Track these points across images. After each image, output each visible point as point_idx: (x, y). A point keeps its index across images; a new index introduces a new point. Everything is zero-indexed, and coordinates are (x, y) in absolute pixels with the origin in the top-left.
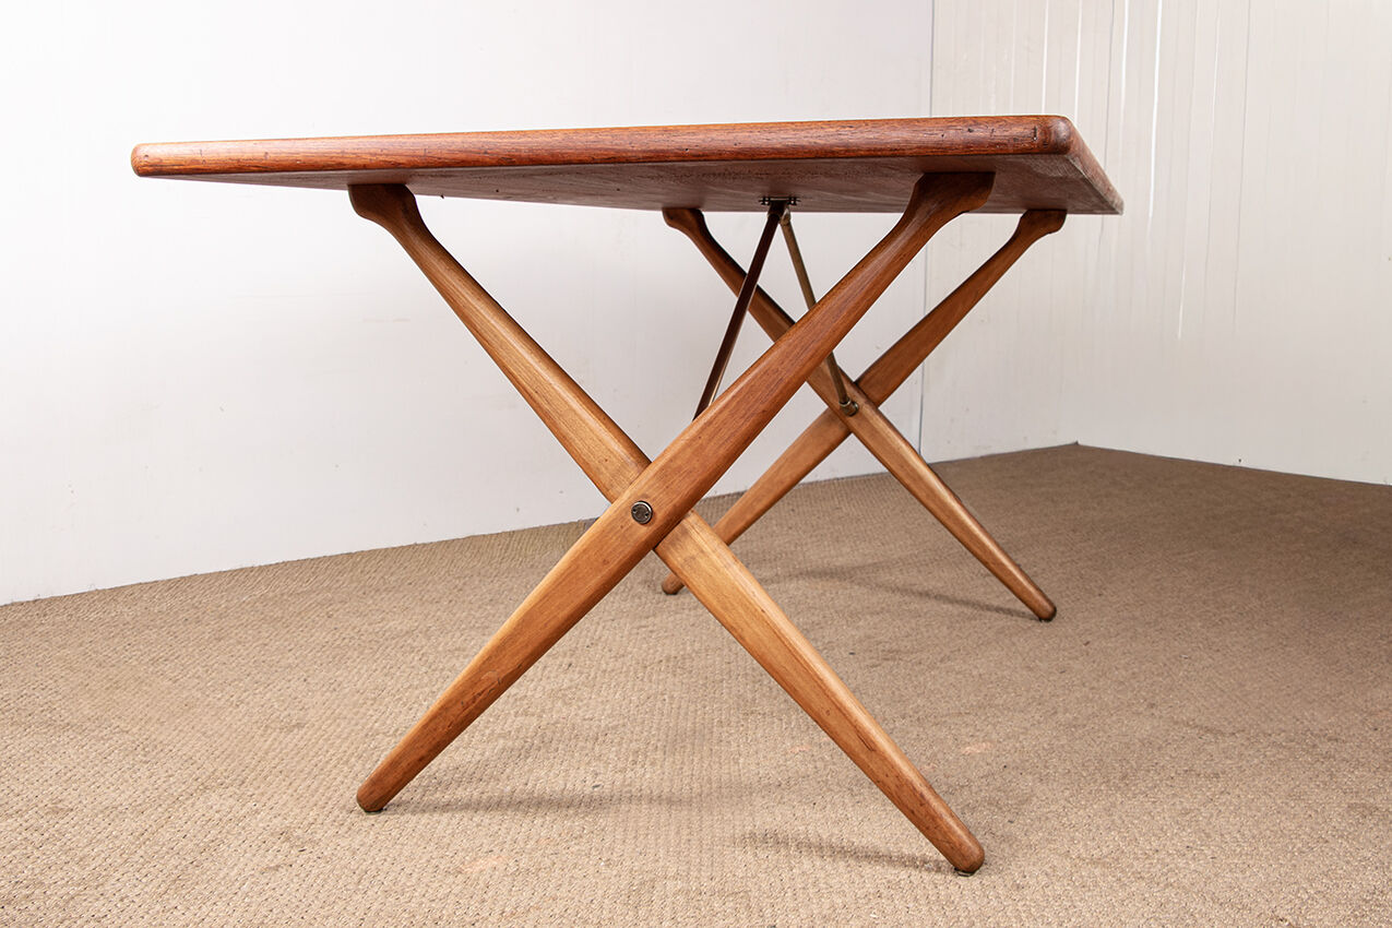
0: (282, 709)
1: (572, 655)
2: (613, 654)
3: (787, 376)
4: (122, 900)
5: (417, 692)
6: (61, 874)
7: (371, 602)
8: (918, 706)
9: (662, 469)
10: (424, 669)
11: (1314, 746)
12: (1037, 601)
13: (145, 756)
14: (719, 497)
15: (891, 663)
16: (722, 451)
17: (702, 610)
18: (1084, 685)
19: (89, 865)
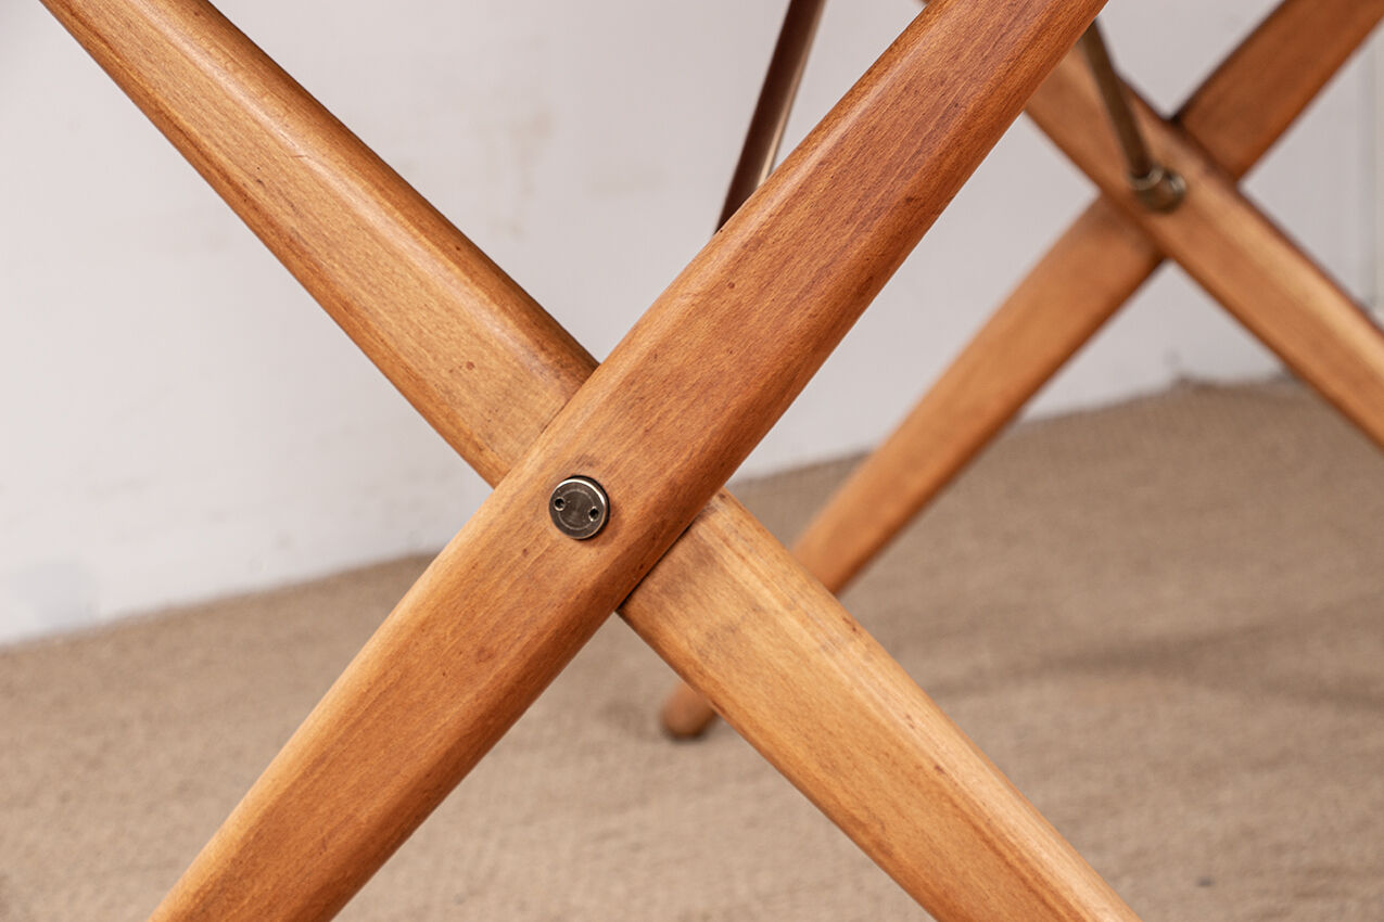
3: (971, 94)
9: (629, 382)
16: (797, 321)
17: (773, 781)
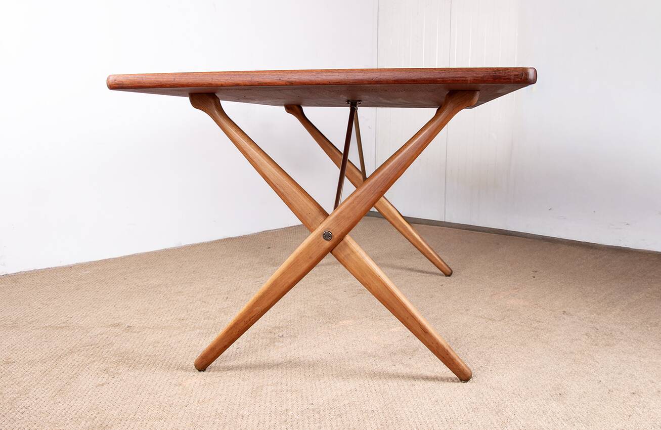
0: (105, 318)
1: (228, 294)
2: (245, 293)
4: (36, 399)
5: (162, 310)
6: (10, 389)
7: (143, 273)
8: (372, 312)
9: (334, 218)
10: (165, 301)
11: (531, 324)
12: (445, 268)
13: (46, 339)
14: (290, 227)
15: (361, 295)
18: (440, 302)
19: (22, 385)
